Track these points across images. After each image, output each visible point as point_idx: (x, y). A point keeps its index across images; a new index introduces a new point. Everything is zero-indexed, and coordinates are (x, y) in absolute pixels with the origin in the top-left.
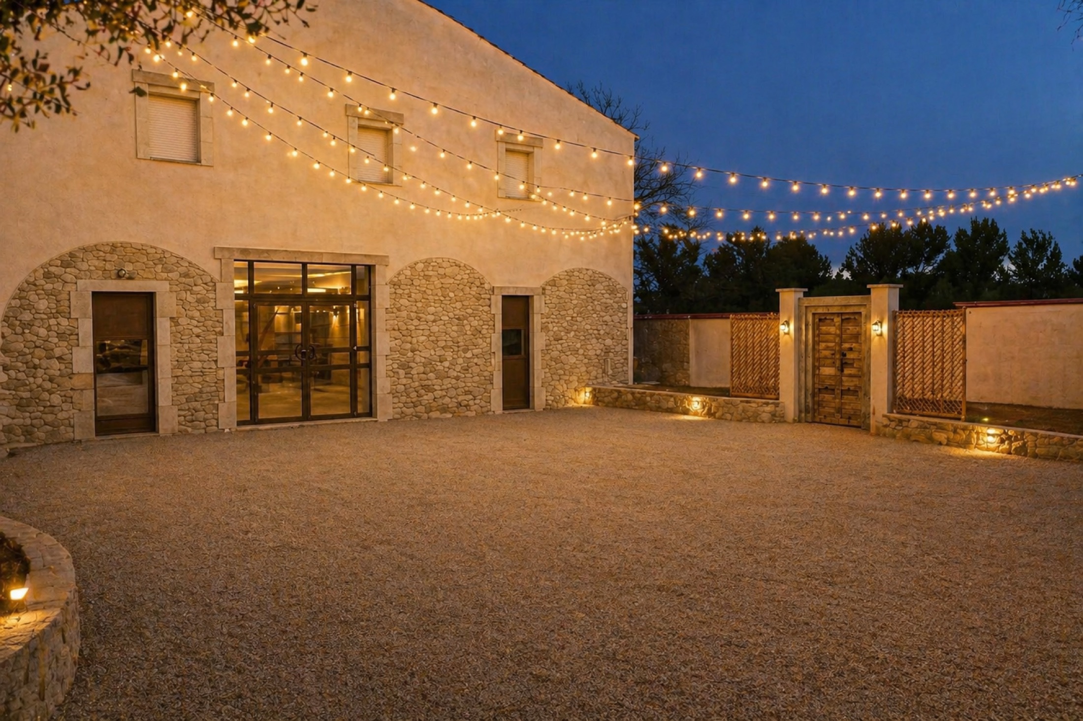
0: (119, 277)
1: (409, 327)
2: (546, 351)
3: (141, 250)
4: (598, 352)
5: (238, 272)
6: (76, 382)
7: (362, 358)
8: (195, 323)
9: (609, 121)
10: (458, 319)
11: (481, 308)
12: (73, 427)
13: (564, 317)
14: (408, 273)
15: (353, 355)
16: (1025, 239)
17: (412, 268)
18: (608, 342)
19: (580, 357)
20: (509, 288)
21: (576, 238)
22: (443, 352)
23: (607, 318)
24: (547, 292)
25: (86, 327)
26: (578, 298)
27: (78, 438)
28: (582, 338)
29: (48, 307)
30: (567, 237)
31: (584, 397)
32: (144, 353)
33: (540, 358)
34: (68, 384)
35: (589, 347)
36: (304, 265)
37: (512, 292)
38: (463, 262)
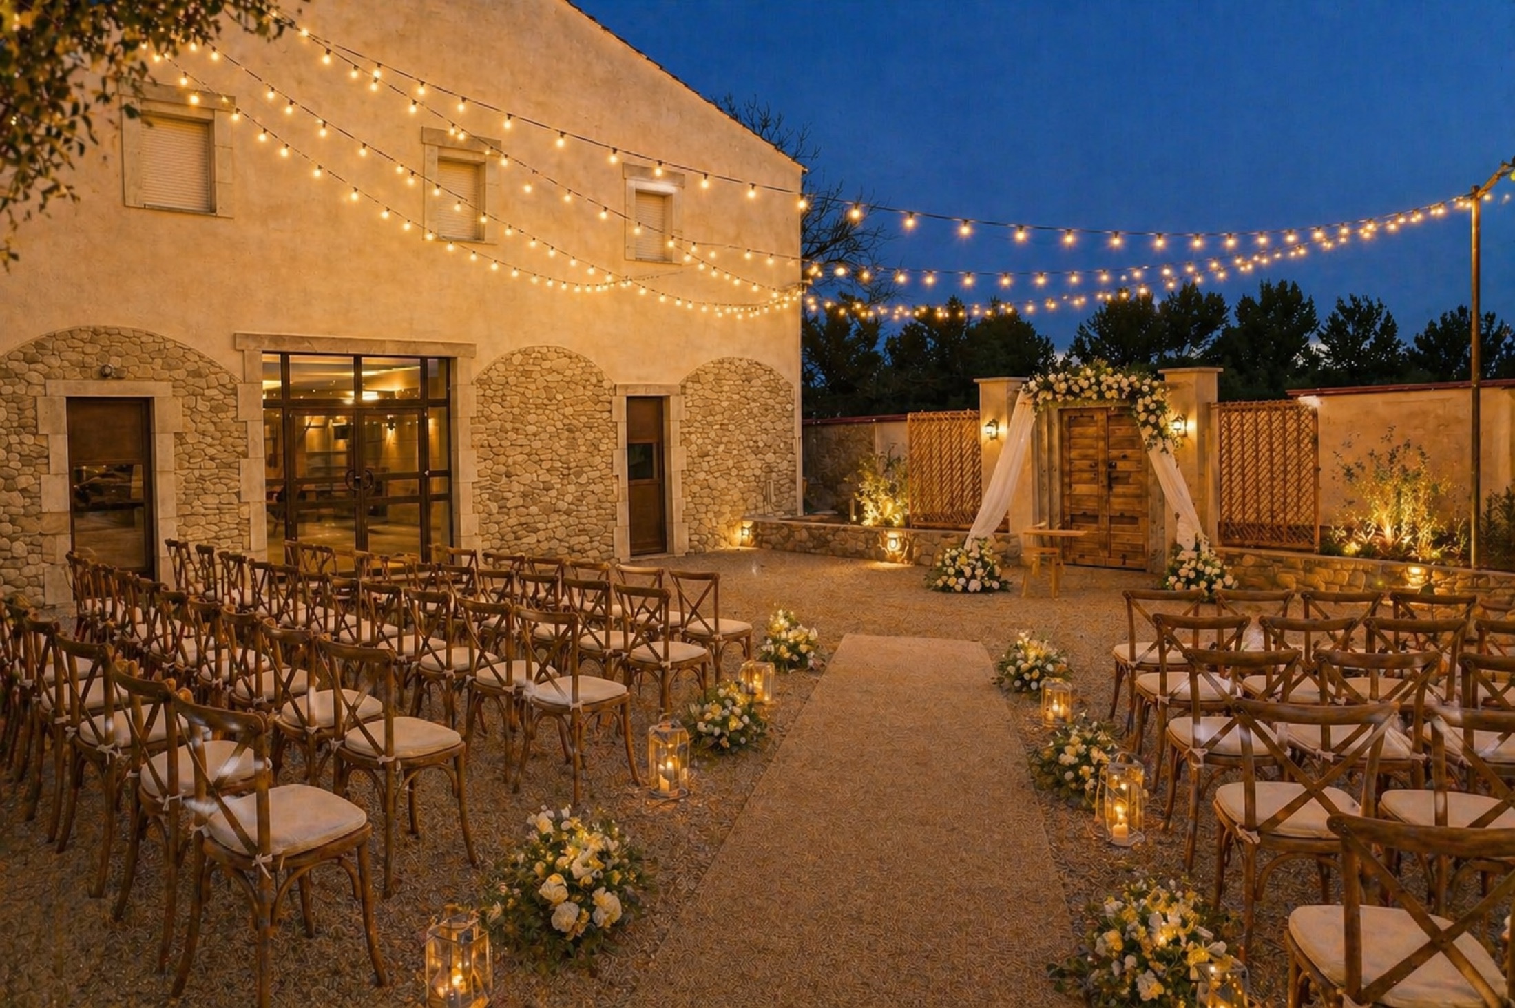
0: (104, 376)
1: (503, 443)
2: (688, 473)
3: (134, 338)
4: (758, 472)
5: (267, 369)
6: (46, 524)
7: (436, 486)
8: (209, 440)
9: (769, 148)
10: (569, 430)
11: (598, 415)
12: (43, 587)
13: (710, 424)
14: (501, 367)
15: (424, 482)
16: (1342, 309)
17: (508, 360)
18: (770, 457)
19: (733, 480)
20: (637, 386)
21: (733, 315)
22: (547, 477)
23: (768, 425)
24: (689, 391)
25: (59, 448)
26: (729, 399)
27: (50, 601)
28: (735, 452)
29: (7, 419)
30: (720, 315)
31: (741, 536)
32: (137, 483)
33: (680, 481)
34: (34, 526)
35: (745, 465)
36: (357, 358)
37: (641, 393)
38: (574, 350)
